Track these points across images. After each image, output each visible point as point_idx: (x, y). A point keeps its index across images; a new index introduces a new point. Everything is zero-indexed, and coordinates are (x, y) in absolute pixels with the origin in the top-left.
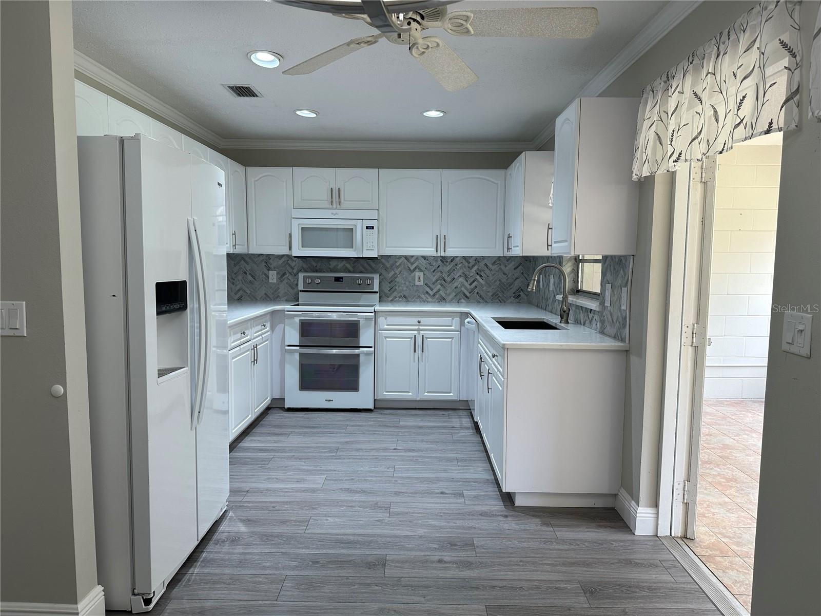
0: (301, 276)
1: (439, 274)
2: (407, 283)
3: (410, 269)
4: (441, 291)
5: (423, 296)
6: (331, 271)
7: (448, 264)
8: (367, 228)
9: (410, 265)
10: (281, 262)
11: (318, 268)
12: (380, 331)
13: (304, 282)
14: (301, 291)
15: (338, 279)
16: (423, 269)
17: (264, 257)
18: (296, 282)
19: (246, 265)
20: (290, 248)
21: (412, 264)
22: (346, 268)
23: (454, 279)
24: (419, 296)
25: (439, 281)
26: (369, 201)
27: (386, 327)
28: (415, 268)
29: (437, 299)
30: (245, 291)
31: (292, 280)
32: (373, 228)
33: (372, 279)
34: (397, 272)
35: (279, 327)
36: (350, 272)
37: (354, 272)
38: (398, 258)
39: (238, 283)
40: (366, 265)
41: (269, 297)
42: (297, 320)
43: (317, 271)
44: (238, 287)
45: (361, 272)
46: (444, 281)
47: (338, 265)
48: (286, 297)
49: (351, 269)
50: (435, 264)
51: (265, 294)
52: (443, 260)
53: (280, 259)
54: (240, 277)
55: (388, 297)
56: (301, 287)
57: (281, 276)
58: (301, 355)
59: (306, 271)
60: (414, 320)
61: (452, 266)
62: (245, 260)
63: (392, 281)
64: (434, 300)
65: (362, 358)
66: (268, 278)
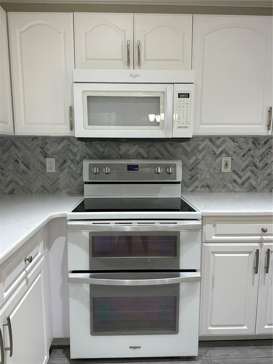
0: (86, 164)
1: (250, 159)
2: (211, 170)
3: (215, 154)
4: (251, 179)
5: (229, 185)
6: (121, 157)
7: (261, 147)
8: (180, 95)
9: (215, 149)
10: (60, 147)
11: (105, 154)
12: (206, 245)
13: (90, 172)
14: (86, 183)
15: (131, 168)
16: (231, 153)
17: (39, 141)
18: (79, 172)
19: (18, 151)
20: (72, 127)
21: (218, 147)
22: (139, 153)
23: (267, 164)
24: (225, 186)
25: (249, 167)
26: (179, 60)
27: (214, 238)
28: (222, 152)
29: (246, 188)
30: (17, 183)
31: (75, 169)
32: (187, 95)
33: (174, 166)
34: (200, 157)
35: (59, 242)
36: (143, 158)
37: (148, 158)
38: (201, 141)
39: (9, 173)
40: (162, 149)
41: (47, 190)
42: (86, 234)
43: (103, 158)
44: (9, 179)
45: (157, 158)
46: (256, 166)
47: (129, 150)
48: (68, 189)
49: (145, 155)
50: (246, 147)
51: (42, 186)
52: (255, 142)
53: (59, 144)
54: (11, 167)
55: (188, 187)
56: (86, 178)
57: (61, 165)
58: (92, 287)
59: (91, 158)
60: (257, 227)
61: (264, 149)
62: (16, 146)
63: (193, 168)
64: (242, 190)
65: (183, 288)
66: (45, 166)
